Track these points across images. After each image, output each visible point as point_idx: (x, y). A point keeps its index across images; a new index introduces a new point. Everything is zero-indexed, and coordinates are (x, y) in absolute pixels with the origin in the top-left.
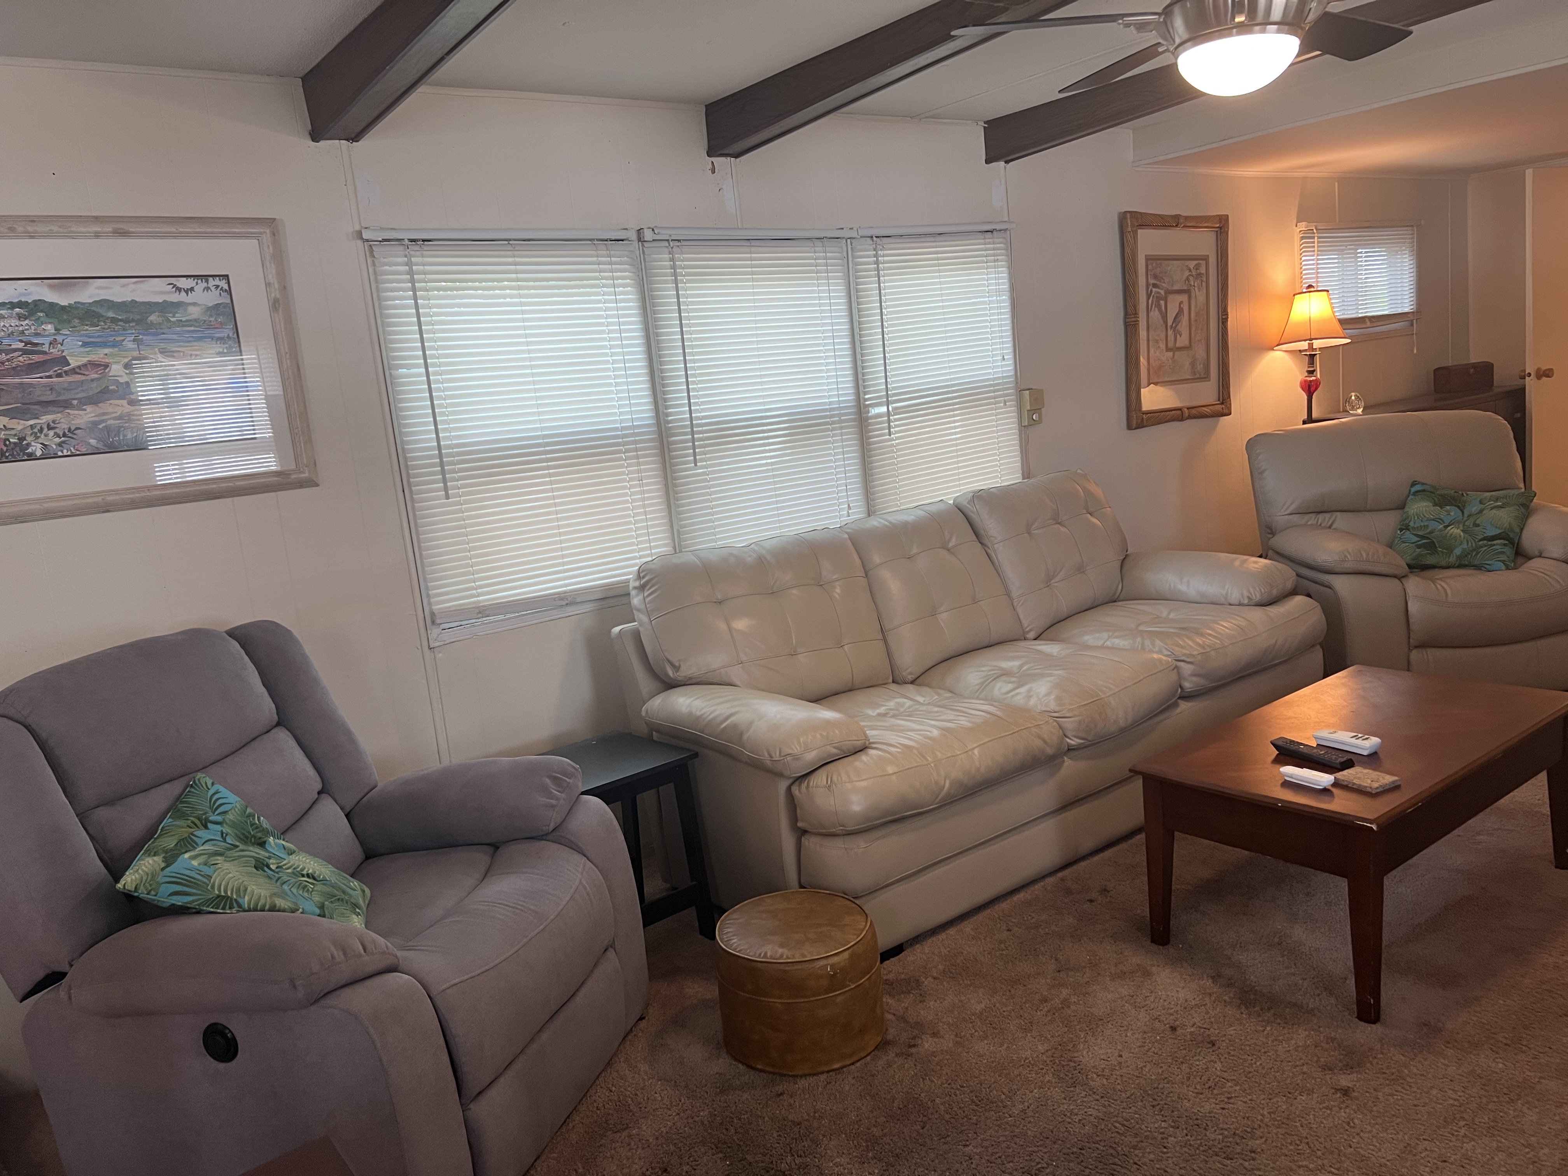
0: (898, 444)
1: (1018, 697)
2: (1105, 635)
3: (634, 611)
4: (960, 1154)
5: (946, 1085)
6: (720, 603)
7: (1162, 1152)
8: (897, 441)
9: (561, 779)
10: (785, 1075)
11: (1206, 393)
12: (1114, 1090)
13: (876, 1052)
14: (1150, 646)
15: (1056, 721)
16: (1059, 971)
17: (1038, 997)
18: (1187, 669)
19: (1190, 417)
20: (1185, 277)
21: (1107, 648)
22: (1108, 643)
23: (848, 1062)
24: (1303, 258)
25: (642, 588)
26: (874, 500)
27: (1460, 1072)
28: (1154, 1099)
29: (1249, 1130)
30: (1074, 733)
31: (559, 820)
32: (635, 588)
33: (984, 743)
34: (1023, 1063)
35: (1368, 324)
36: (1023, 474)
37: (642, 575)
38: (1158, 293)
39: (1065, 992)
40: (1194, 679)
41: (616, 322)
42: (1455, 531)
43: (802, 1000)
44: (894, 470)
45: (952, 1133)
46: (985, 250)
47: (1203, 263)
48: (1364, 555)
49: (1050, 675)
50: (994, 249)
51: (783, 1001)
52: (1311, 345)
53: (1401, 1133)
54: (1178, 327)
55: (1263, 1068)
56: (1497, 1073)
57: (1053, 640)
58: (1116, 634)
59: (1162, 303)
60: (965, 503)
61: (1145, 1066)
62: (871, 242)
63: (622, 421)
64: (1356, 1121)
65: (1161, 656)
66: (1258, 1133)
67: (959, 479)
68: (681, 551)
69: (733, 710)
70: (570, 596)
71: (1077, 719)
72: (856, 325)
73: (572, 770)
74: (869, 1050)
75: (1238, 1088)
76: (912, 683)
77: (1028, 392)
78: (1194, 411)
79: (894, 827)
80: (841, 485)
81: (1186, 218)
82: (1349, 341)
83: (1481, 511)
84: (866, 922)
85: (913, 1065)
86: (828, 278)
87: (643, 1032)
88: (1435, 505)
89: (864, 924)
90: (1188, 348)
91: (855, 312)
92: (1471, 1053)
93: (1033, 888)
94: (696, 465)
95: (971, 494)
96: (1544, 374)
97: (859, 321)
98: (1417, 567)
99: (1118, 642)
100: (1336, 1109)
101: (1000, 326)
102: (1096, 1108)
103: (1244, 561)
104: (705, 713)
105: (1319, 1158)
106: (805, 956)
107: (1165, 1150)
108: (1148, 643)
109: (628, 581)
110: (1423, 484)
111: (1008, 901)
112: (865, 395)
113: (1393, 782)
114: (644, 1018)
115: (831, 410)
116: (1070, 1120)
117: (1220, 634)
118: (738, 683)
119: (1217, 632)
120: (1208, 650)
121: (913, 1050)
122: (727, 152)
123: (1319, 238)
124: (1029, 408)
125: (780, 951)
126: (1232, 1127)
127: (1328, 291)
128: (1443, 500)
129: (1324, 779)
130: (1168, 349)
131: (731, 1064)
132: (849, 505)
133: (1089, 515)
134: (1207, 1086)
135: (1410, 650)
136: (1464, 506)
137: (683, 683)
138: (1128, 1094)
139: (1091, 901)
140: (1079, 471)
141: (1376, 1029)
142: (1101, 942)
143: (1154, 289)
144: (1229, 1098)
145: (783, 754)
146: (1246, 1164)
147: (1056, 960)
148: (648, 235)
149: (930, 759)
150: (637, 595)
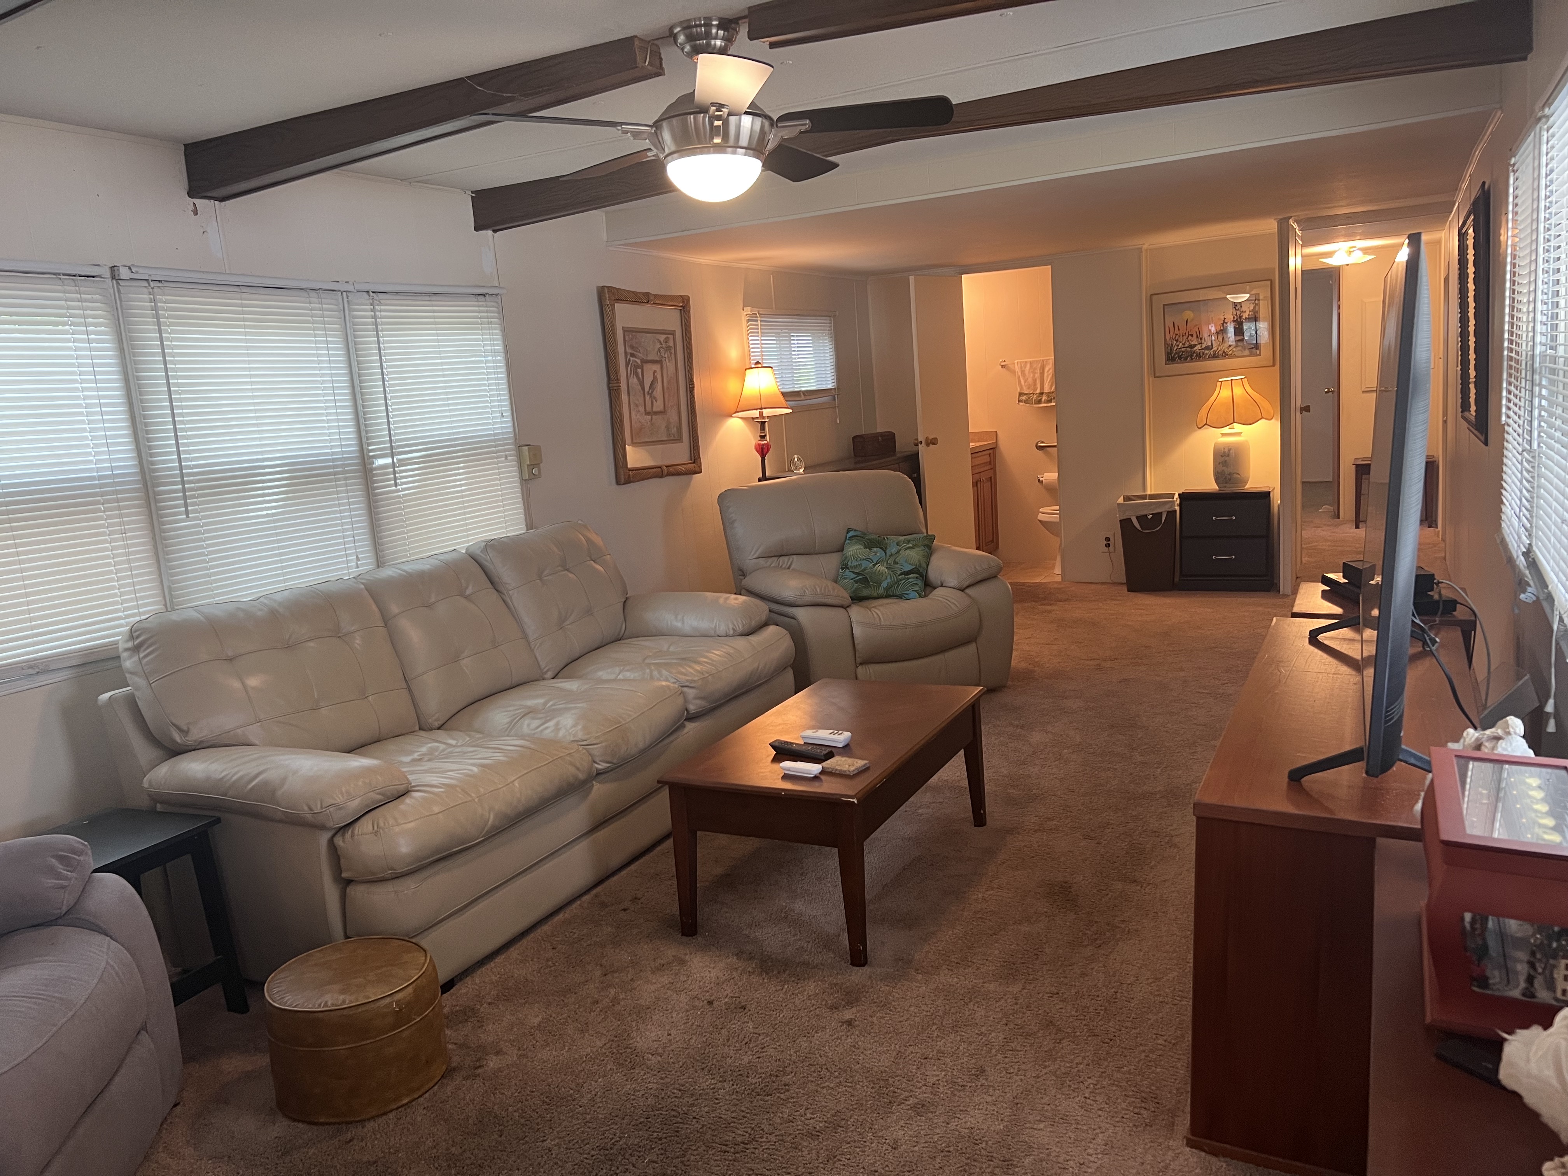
0: (405, 495)
1: (548, 731)
2: (617, 670)
3: (127, 675)
4: (540, 1149)
5: (516, 1094)
6: (230, 660)
7: (715, 1103)
8: (403, 493)
9: (70, 858)
10: (351, 1123)
11: (679, 454)
12: (668, 1063)
13: (444, 1081)
14: (658, 676)
15: (585, 749)
16: (605, 975)
17: (589, 1000)
18: (691, 693)
19: (670, 474)
20: (656, 349)
21: (620, 680)
22: (620, 677)
23: (416, 1096)
24: (750, 338)
25: (136, 649)
26: (382, 551)
27: (928, 990)
28: (703, 1063)
29: (781, 1069)
30: (601, 759)
31: (72, 902)
32: (126, 650)
33: (523, 775)
34: (584, 1059)
35: (803, 397)
36: (526, 525)
37: (135, 634)
38: (636, 362)
39: (613, 991)
40: (698, 702)
41: (89, 363)
42: (881, 568)
43: (369, 1041)
44: (402, 521)
45: (529, 1133)
46: (479, 312)
47: (671, 337)
48: (818, 590)
49: (574, 708)
50: (487, 312)
51: (347, 1046)
52: (761, 414)
53: (893, 1045)
54: (654, 393)
55: (786, 1018)
56: (953, 986)
57: (570, 677)
58: (627, 668)
59: (639, 371)
60: (478, 552)
61: (691, 1038)
62: (368, 297)
63: (99, 470)
64: (860, 1043)
65: (668, 683)
66: (788, 1070)
67: (467, 530)
68: (173, 610)
69: (261, 768)
70: (42, 663)
71: (604, 744)
72: (356, 377)
73: (81, 847)
74: (437, 1079)
75: (768, 1039)
76: (439, 728)
77: (527, 447)
78: (671, 469)
79: (441, 865)
80: (348, 536)
81: (655, 296)
82: (791, 411)
83: (898, 552)
84: (426, 957)
85: (482, 1084)
86: (325, 329)
87: (179, 1117)
88: (865, 547)
89: (424, 958)
90: (663, 412)
91: (354, 364)
92: (934, 974)
93: (571, 908)
94: (187, 516)
95: (484, 544)
96: (932, 442)
97: (359, 373)
98: (857, 599)
99: (629, 675)
100: (843, 1038)
101: (496, 384)
102: (655, 1081)
103: (727, 599)
104: (227, 775)
105: (836, 1077)
106: (369, 998)
107: (717, 1101)
108: (655, 673)
109: (117, 642)
110: (855, 530)
111: (550, 923)
112: (368, 446)
113: (864, 765)
114: (179, 1103)
115: (334, 460)
116: (634, 1097)
117: (713, 661)
118: (256, 742)
119: (711, 659)
120: (707, 675)
121: (480, 1071)
122: (209, 194)
123: (761, 321)
124: (528, 463)
125: (342, 997)
126: (768, 1070)
127: (771, 367)
128: (870, 544)
129: (814, 769)
130: (647, 413)
131: (289, 1126)
132: (357, 556)
133: (592, 562)
134: (744, 1042)
135: (857, 667)
136: (886, 548)
137: (193, 748)
138: (681, 1064)
139: (625, 910)
140: (579, 522)
141: (866, 970)
142: (639, 943)
143: (631, 358)
144: (762, 1048)
145: (325, 805)
146: (782, 1096)
147: (601, 966)
148: (124, 273)
149: (473, 795)
150: (130, 657)
